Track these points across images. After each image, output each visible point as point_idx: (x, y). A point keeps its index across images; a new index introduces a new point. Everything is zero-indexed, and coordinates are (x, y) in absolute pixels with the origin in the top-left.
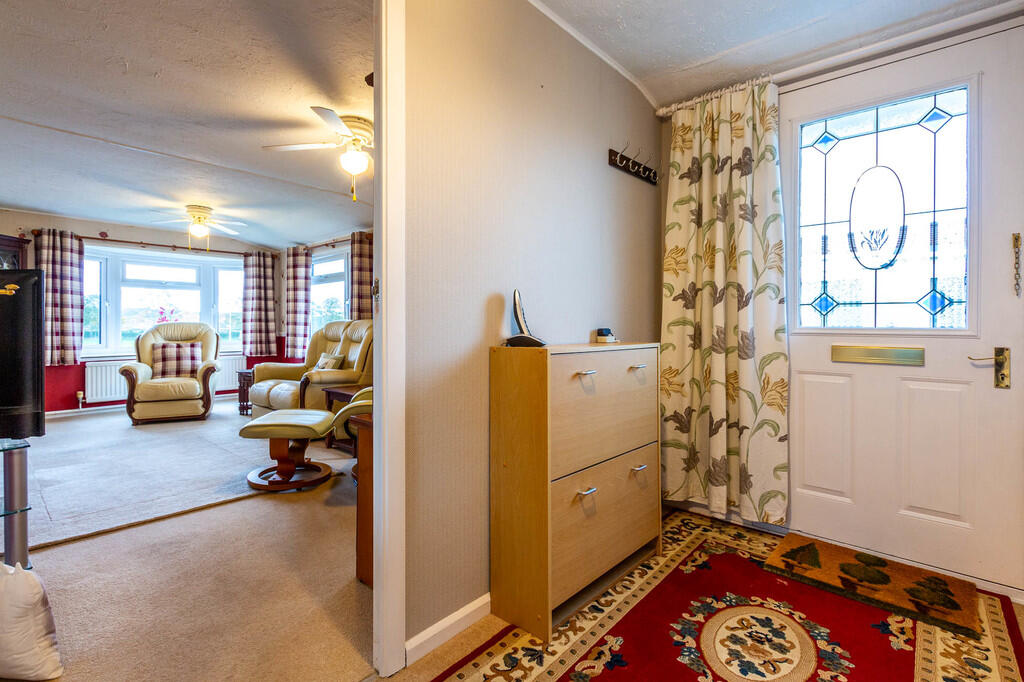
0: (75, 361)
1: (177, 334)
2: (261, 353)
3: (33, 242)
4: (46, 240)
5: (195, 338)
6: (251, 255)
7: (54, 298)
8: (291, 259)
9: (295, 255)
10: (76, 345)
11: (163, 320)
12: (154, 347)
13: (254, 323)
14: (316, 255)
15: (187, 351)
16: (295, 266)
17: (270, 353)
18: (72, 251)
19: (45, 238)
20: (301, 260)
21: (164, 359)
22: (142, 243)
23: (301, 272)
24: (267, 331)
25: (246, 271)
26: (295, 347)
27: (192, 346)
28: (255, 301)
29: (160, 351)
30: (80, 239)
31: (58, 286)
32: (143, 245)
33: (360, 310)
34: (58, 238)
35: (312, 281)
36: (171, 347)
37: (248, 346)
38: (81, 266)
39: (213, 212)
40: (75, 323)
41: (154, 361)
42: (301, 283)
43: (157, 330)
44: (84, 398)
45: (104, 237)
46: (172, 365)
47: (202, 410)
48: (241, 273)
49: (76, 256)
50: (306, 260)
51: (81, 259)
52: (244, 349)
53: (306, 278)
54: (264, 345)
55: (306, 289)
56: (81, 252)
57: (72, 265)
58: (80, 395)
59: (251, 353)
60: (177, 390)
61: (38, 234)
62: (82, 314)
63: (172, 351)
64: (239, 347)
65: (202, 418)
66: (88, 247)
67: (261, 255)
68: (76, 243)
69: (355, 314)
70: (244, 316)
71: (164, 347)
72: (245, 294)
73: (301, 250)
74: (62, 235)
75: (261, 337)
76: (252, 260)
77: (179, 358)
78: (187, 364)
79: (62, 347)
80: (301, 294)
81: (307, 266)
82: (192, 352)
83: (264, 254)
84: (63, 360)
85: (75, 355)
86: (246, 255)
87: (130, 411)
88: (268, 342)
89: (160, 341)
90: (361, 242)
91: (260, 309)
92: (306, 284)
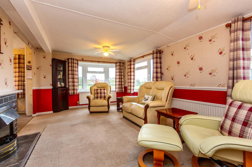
0: (77, 93)
1: (100, 86)
2: (120, 91)
3: (67, 62)
4: (70, 61)
5: (105, 87)
6: (117, 63)
7: (72, 76)
8: (129, 63)
9: (130, 61)
10: (77, 89)
11: (96, 82)
12: (95, 90)
13: (118, 83)
14: (136, 61)
15: (103, 91)
16: (130, 65)
17: (122, 91)
18: (76, 64)
19: (70, 60)
20: (132, 63)
21: (97, 93)
22: (91, 61)
23: (132, 66)
24: (122, 85)
25: (116, 68)
26: (131, 90)
27: (104, 89)
28: (119, 76)
29: (96, 91)
30: (77, 60)
31: (73, 73)
32: (92, 61)
33: (157, 78)
34: (72, 60)
35: (135, 69)
36: (99, 90)
37: (117, 89)
38: (78, 68)
39: (110, 48)
40: (77, 83)
41: (95, 94)
42: (132, 70)
43: (95, 85)
44: (79, 103)
45: (83, 60)
46: (99, 95)
47: (108, 110)
48: (115, 69)
49: (77, 65)
50: (134, 63)
51: (78, 66)
52: (116, 90)
53: (134, 68)
54: (121, 89)
55: (134, 72)
56: (78, 64)
57: (76, 67)
58: (78, 102)
59: (118, 91)
60: (101, 103)
61: (68, 59)
62: (78, 80)
63: (99, 91)
64: (115, 90)
65: (107, 112)
66: (79, 63)
67: (120, 63)
68: (77, 61)
69: (155, 79)
70: (116, 80)
71: (97, 90)
72: (116, 74)
73: (132, 60)
74: (73, 59)
75: (120, 86)
76: (117, 64)
77: (101, 93)
78: (103, 95)
79: (74, 90)
80: (132, 74)
81: (134, 65)
82: (104, 91)
83: (121, 62)
84: (74, 93)
85: (77, 92)
86: (116, 63)
87: (89, 109)
88: (122, 88)
89: (96, 88)
90: (157, 53)
91: (120, 79)
92: (134, 70)
